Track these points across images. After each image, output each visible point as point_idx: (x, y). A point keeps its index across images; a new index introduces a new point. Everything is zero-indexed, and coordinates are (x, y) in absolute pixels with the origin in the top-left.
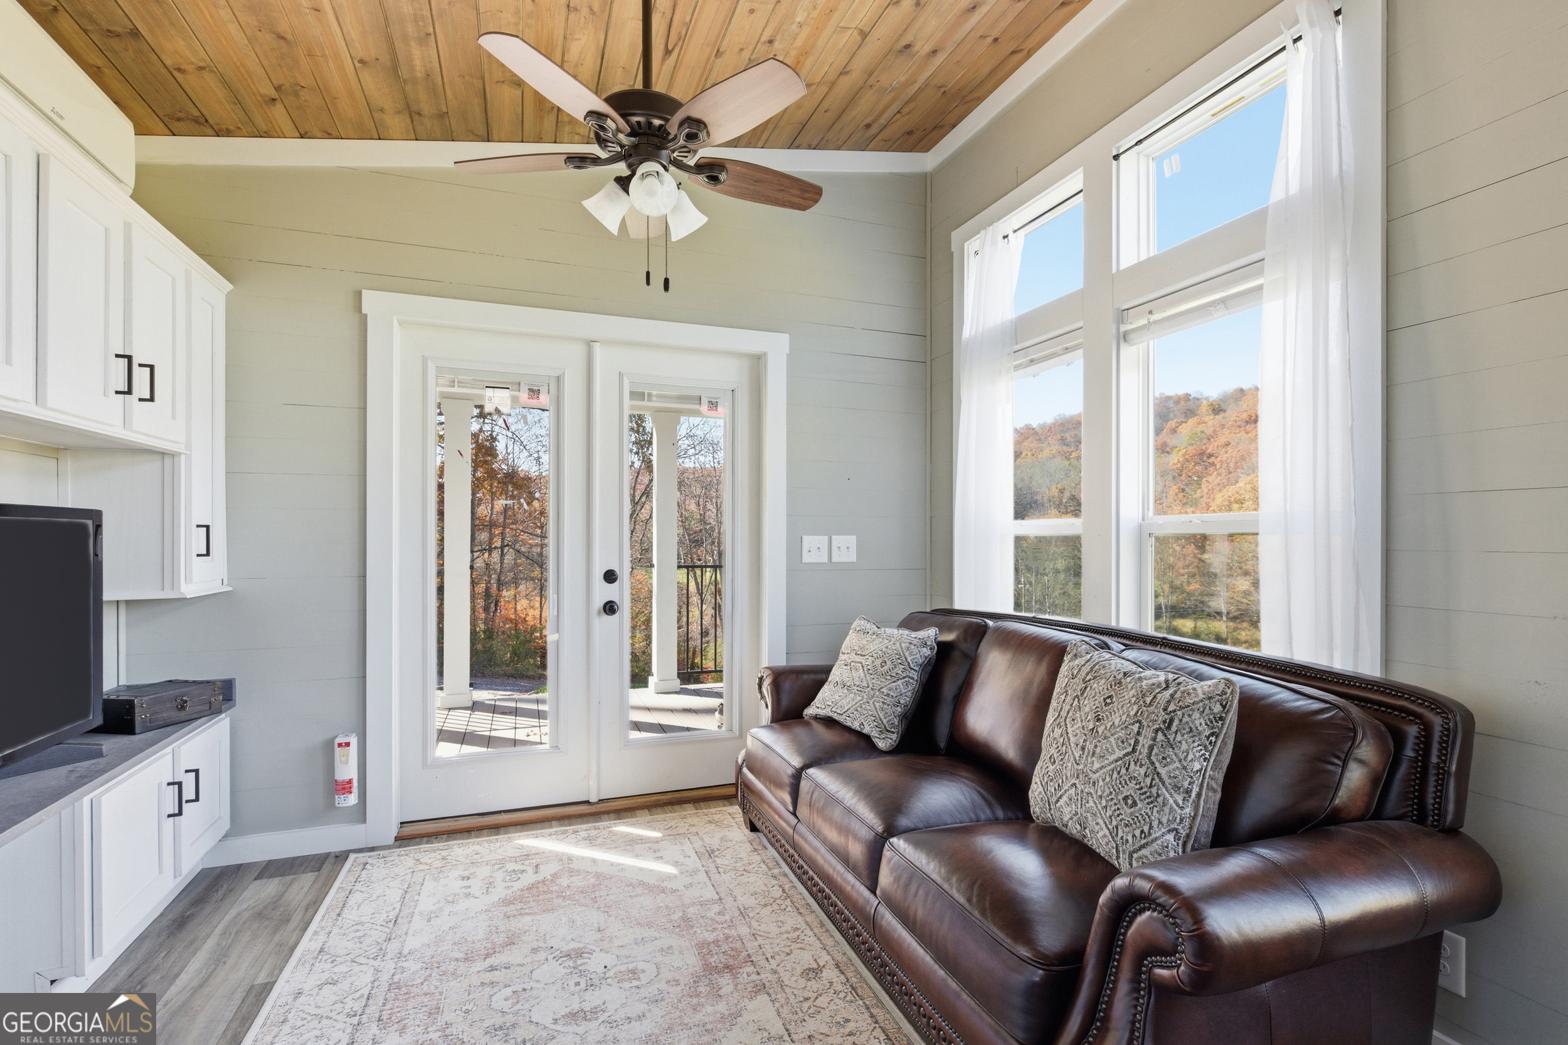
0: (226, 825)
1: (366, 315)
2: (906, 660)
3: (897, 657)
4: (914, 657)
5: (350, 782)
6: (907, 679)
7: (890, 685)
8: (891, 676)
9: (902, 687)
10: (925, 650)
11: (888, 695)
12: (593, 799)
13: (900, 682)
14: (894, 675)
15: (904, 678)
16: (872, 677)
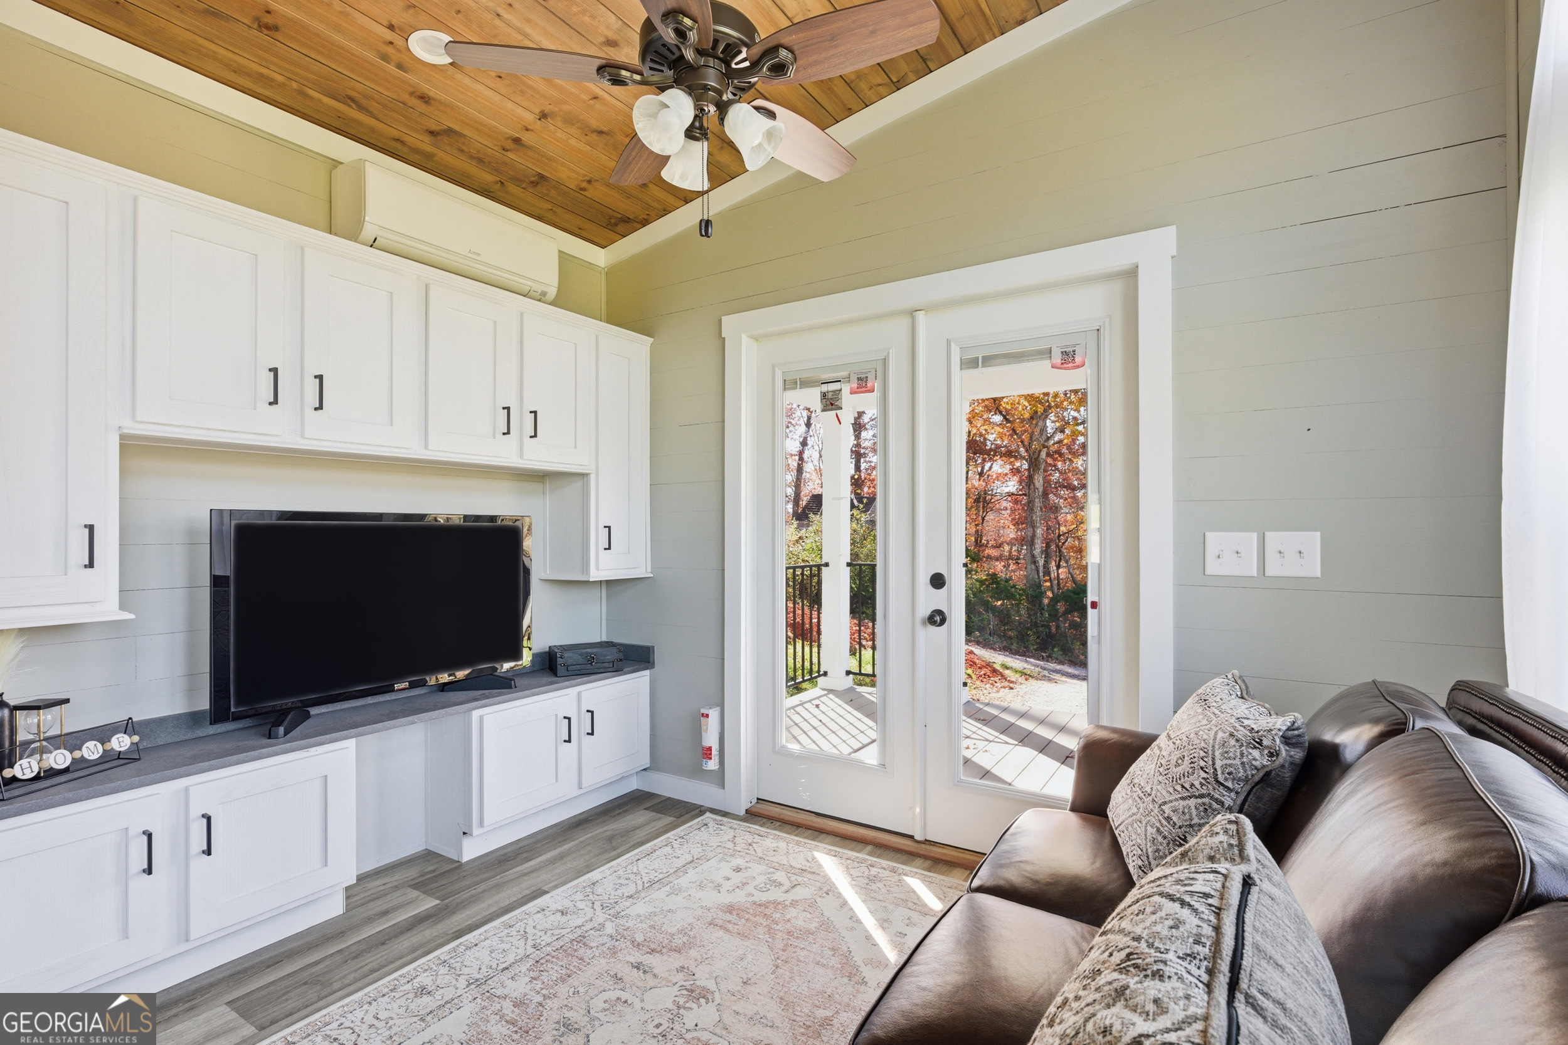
0: (646, 762)
1: (724, 338)
2: (1214, 764)
3: (1202, 754)
4: (1228, 762)
5: (710, 749)
6: (1206, 800)
7: (1176, 803)
8: (1183, 787)
9: (1194, 812)
10: (1256, 753)
11: (1168, 819)
12: (919, 837)
13: (1192, 802)
14: (1187, 786)
15: (1202, 796)
16: (1160, 778)
